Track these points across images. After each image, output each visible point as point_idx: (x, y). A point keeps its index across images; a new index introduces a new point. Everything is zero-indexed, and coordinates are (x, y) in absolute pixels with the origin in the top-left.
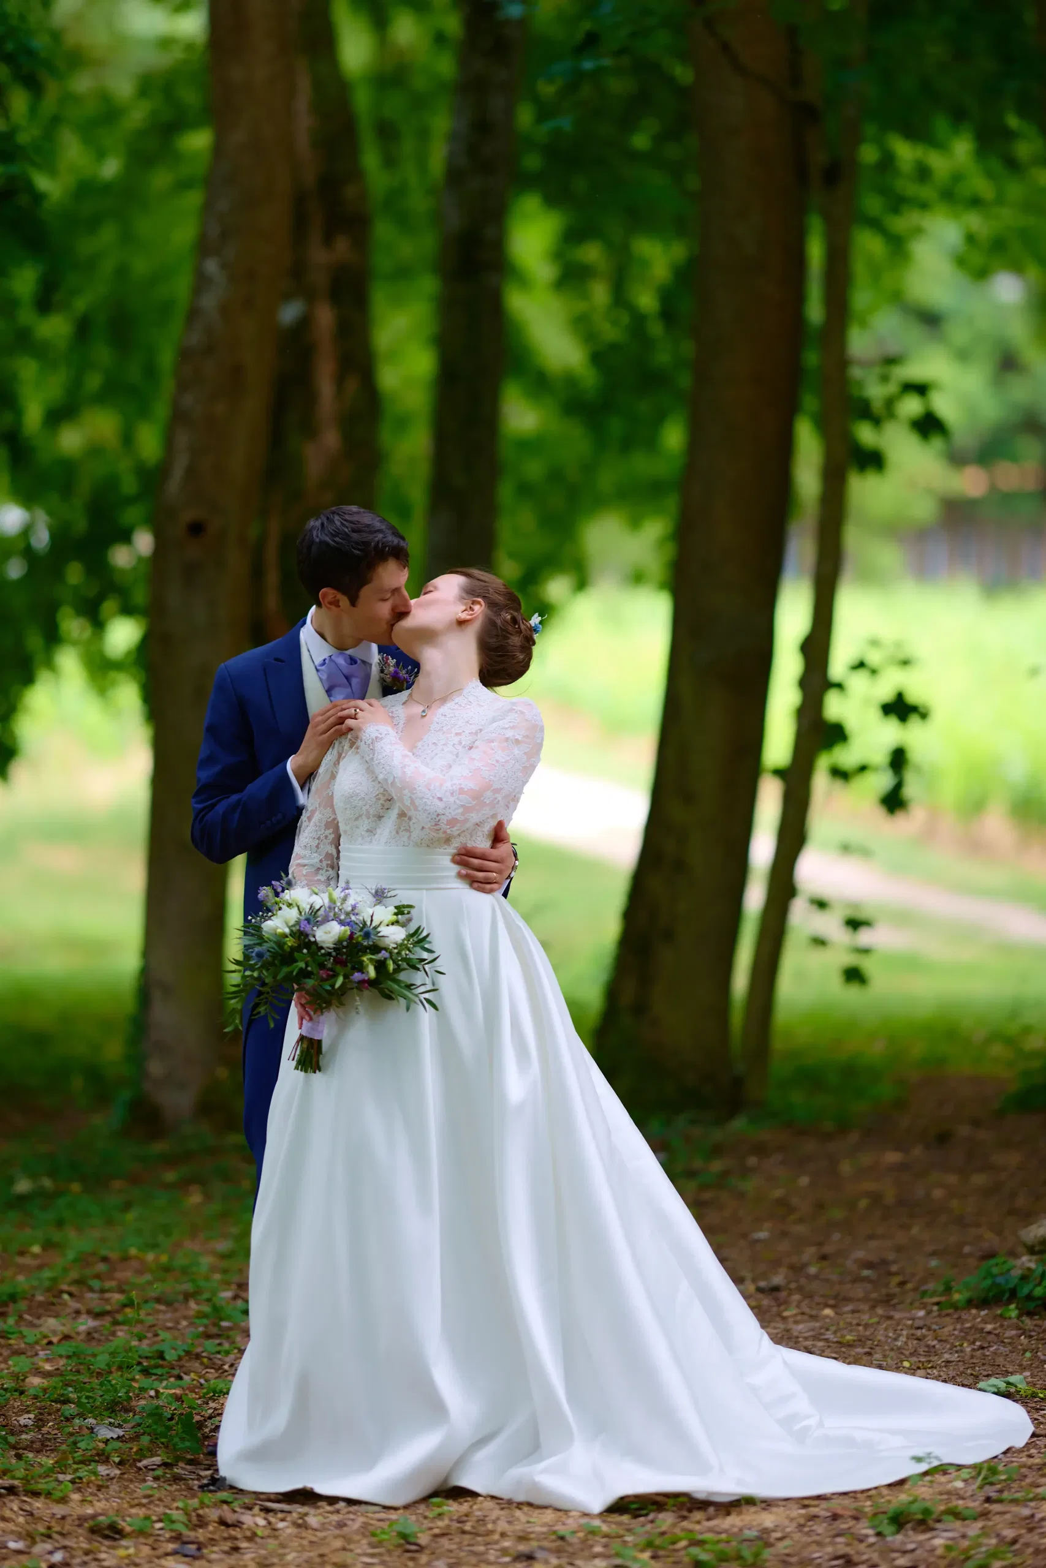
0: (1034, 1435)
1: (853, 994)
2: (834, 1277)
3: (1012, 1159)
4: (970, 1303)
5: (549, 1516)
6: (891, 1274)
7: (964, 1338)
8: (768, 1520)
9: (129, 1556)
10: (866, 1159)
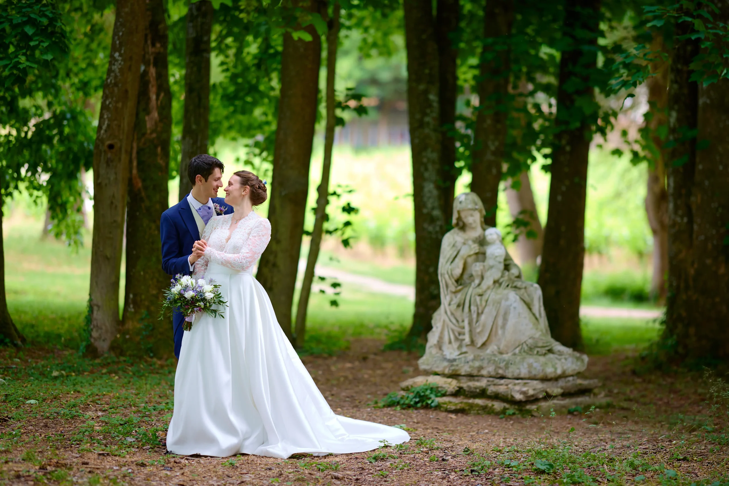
0: (411, 439)
1: (334, 309)
2: (337, 401)
3: (389, 365)
4: (384, 406)
5: (272, 459)
6: (355, 400)
7: (384, 416)
8: (337, 459)
9: (150, 470)
10: (340, 365)
